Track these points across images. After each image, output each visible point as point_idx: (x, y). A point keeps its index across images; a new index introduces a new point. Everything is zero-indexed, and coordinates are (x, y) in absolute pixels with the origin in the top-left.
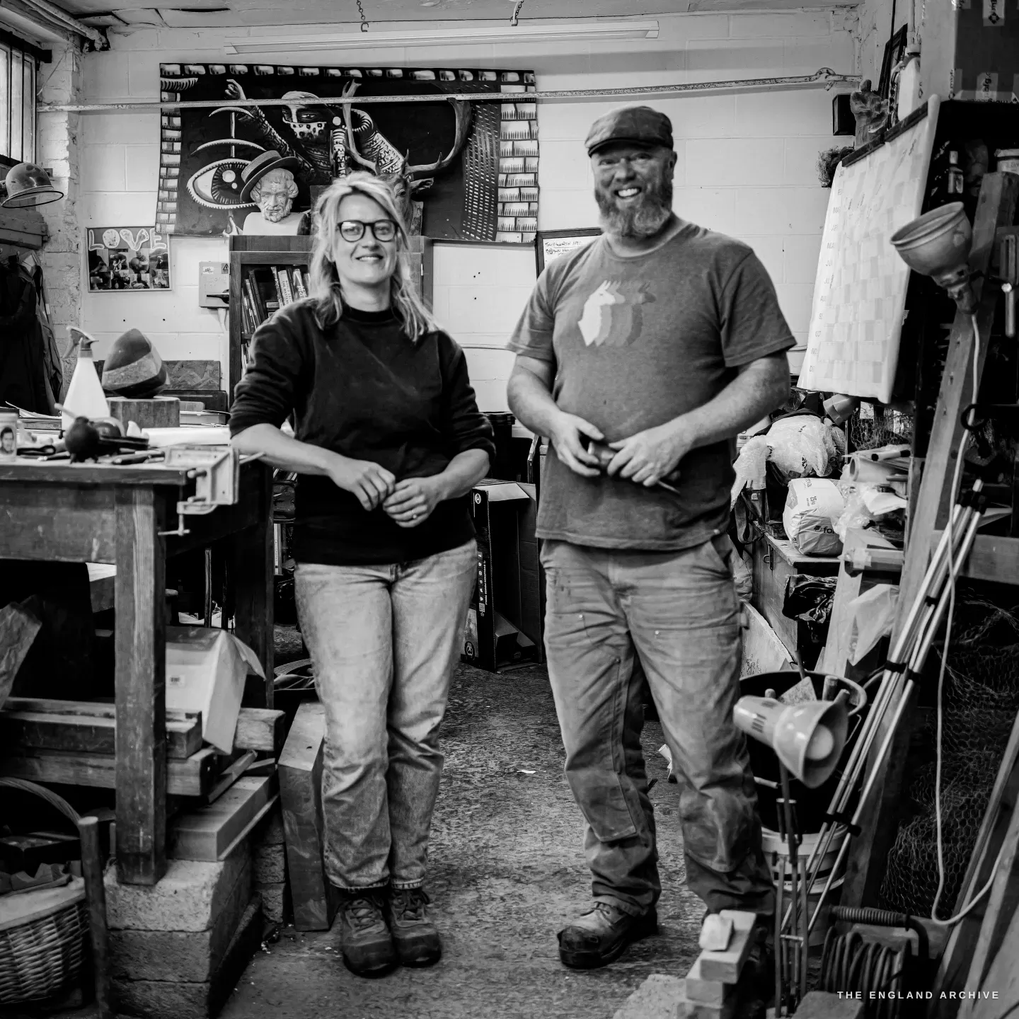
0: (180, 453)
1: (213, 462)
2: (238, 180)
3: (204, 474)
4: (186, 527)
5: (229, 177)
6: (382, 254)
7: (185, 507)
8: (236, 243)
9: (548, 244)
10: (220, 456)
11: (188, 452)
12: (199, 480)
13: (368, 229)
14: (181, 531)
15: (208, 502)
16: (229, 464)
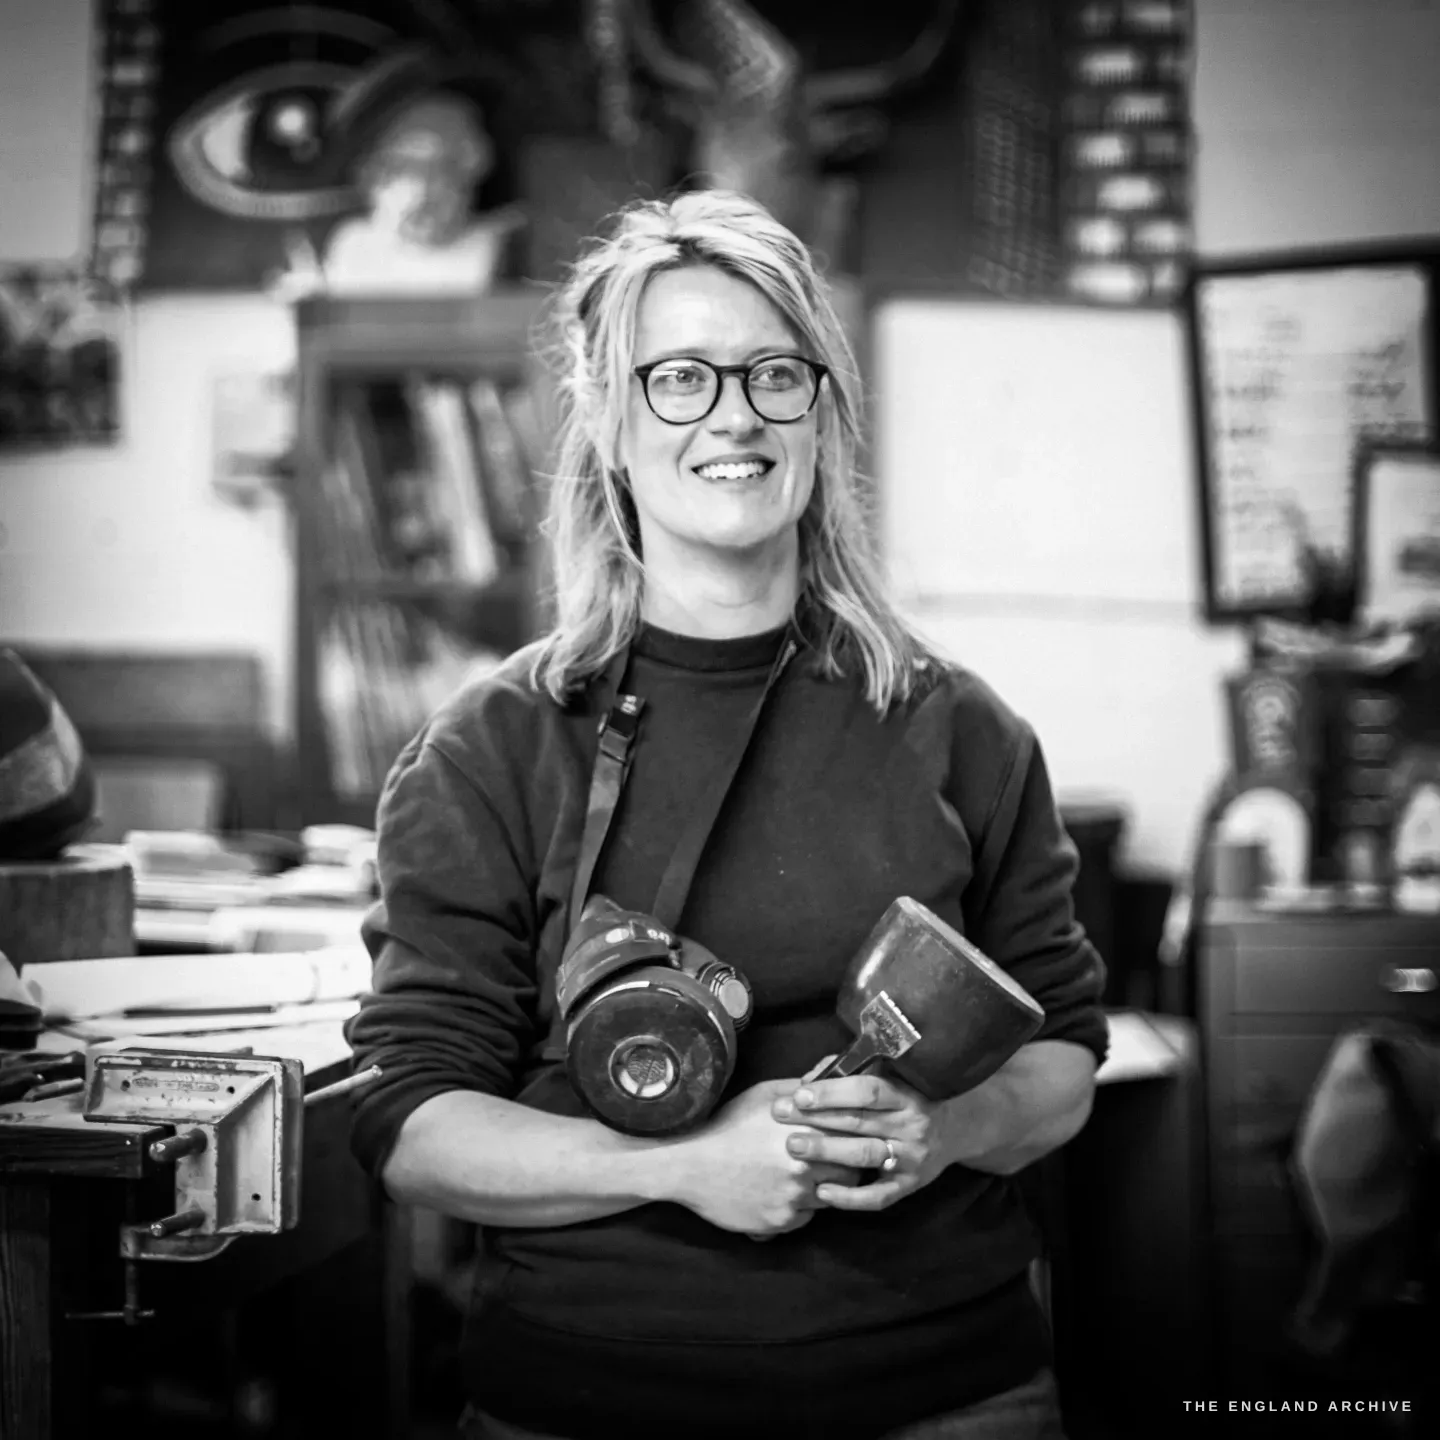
0: (128, 1075)
1: (224, 1105)
2: (319, 126)
3: (197, 1144)
4: (143, 1304)
5: (292, 121)
6: (769, 455)
7: (143, 1241)
8: (312, 313)
9: (1220, 298)
10: (246, 1087)
11: (147, 1074)
12: (184, 1164)
13: (732, 384)
14: (129, 1309)
15: (210, 1228)
16: (271, 1110)
